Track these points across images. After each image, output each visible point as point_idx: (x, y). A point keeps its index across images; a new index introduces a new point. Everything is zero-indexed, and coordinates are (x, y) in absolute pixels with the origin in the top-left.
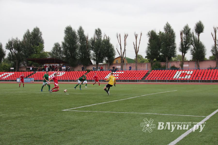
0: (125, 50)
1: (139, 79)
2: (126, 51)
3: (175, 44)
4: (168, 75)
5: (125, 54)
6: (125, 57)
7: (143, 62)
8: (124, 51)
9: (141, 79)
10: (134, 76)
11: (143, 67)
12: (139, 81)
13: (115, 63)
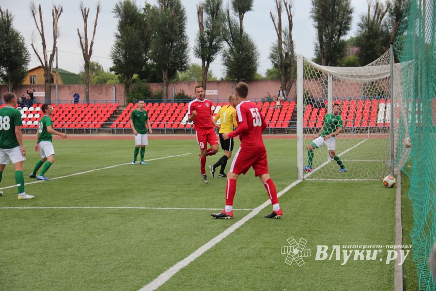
0: (55, 49)
1: (95, 125)
2: (58, 52)
3: (186, 37)
4: (167, 117)
5: (57, 61)
6: (57, 67)
7: (103, 82)
8: (51, 53)
9: (100, 126)
10: (82, 119)
11: (106, 95)
12: (94, 131)
13: (29, 83)
